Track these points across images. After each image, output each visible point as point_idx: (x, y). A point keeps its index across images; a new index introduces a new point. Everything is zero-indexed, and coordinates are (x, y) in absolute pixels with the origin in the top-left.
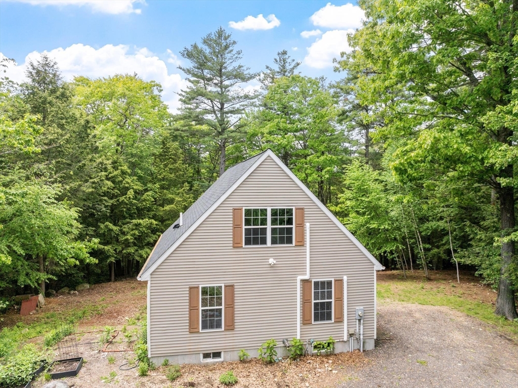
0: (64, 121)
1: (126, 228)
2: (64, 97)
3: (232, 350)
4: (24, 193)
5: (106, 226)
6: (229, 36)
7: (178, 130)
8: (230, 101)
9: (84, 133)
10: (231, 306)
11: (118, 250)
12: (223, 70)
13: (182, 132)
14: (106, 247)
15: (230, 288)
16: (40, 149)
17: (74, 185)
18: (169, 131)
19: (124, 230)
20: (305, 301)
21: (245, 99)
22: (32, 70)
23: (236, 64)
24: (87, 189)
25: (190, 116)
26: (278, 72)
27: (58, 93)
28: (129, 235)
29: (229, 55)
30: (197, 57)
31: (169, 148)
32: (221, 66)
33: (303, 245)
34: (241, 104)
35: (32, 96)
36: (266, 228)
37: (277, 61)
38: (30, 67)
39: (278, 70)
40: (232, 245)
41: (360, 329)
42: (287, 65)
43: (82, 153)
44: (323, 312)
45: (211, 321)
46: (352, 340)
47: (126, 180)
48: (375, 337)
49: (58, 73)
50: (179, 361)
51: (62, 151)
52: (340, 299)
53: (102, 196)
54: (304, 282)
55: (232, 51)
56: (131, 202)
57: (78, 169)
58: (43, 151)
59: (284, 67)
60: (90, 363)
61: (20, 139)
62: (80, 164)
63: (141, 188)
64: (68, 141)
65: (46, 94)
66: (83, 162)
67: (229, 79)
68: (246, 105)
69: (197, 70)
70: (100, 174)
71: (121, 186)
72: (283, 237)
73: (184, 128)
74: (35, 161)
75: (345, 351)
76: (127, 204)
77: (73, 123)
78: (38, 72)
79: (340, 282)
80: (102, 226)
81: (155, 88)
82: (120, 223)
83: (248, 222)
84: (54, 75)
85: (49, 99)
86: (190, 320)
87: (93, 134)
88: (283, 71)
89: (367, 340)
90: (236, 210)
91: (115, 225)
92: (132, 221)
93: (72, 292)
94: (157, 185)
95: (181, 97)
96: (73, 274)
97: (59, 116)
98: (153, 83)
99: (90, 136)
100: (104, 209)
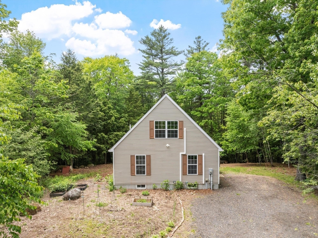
0: (79, 82)
1: (111, 137)
2: (78, 70)
3: (150, 184)
4: (62, 116)
5: (102, 135)
6: (166, 30)
7: (138, 85)
8: (167, 67)
9: (88, 88)
10: (149, 165)
11: (107, 148)
12: (163, 50)
13: (140, 86)
14: (101, 145)
15: (149, 157)
16: (68, 96)
17: (85, 113)
18: (133, 86)
19: (110, 137)
20: (184, 164)
21: (175, 66)
22: (63, 57)
23: (170, 46)
24: (91, 115)
25: (144, 77)
26: (196, 49)
27: (76, 68)
28: (113, 140)
29: (166, 41)
30: (149, 43)
31: (133, 95)
32: (162, 48)
33: (183, 138)
34: (172, 69)
35: (63, 70)
36: (165, 130)
37: (195, 43)
38: (62, 55)
39: (196, 48)
40: (149, 137)
41: (211, 179)
42: (201, 44)
43: (88, 98)
44: (192, 170)
45: (141, 171)
46: (207, 184)
47: (111, 112)
48: (219, 183)
49: (75, 58)
50: (127, 187)
51: (79, 97)
52: (201, 164)
53: (99, 119)
54: (183, 155)
55: (168, 38)
56: (113, 123)
57: (86, 106)
58: (69, 97)
59: (199, 46)
60: (90, 187)
61: (59, 92)
62: (87, 103)
63: (118, 116)
64: (81, 92)
65: (70, 69)
66: (89, 102)
67: (167, 55)
68: (176, 70)
69: (148, 50)
70: (97, 108)
71: (108, 115)
72: (173, 134)
73: (142, 84)
74: (66, 102)
75: (204, 189)
76: (111, 124)
77: (83, 83)
78: (66, 58)
79: (201, 156)
80: (100, 135)
81: (126, 62)
82: (108, 134)
83: (156, 127)
84: (74, 59)
85: (72, 71)
86: (131, 170)
87: (93, 88)
88: (199, 48)
89: (215, 185)
90: (151, 122)
91: (106, 135)
92: (114, 133)
93: (86, 167)
94: (127, 115)
95: (140, 66)
96: (86, 158)
97: (76, 79)
98: (124, 59)
99: (92, 89)
100: (100, 126)
